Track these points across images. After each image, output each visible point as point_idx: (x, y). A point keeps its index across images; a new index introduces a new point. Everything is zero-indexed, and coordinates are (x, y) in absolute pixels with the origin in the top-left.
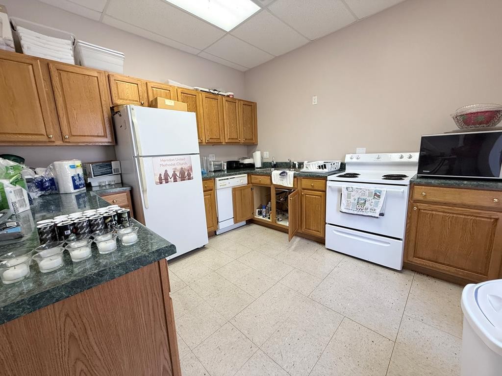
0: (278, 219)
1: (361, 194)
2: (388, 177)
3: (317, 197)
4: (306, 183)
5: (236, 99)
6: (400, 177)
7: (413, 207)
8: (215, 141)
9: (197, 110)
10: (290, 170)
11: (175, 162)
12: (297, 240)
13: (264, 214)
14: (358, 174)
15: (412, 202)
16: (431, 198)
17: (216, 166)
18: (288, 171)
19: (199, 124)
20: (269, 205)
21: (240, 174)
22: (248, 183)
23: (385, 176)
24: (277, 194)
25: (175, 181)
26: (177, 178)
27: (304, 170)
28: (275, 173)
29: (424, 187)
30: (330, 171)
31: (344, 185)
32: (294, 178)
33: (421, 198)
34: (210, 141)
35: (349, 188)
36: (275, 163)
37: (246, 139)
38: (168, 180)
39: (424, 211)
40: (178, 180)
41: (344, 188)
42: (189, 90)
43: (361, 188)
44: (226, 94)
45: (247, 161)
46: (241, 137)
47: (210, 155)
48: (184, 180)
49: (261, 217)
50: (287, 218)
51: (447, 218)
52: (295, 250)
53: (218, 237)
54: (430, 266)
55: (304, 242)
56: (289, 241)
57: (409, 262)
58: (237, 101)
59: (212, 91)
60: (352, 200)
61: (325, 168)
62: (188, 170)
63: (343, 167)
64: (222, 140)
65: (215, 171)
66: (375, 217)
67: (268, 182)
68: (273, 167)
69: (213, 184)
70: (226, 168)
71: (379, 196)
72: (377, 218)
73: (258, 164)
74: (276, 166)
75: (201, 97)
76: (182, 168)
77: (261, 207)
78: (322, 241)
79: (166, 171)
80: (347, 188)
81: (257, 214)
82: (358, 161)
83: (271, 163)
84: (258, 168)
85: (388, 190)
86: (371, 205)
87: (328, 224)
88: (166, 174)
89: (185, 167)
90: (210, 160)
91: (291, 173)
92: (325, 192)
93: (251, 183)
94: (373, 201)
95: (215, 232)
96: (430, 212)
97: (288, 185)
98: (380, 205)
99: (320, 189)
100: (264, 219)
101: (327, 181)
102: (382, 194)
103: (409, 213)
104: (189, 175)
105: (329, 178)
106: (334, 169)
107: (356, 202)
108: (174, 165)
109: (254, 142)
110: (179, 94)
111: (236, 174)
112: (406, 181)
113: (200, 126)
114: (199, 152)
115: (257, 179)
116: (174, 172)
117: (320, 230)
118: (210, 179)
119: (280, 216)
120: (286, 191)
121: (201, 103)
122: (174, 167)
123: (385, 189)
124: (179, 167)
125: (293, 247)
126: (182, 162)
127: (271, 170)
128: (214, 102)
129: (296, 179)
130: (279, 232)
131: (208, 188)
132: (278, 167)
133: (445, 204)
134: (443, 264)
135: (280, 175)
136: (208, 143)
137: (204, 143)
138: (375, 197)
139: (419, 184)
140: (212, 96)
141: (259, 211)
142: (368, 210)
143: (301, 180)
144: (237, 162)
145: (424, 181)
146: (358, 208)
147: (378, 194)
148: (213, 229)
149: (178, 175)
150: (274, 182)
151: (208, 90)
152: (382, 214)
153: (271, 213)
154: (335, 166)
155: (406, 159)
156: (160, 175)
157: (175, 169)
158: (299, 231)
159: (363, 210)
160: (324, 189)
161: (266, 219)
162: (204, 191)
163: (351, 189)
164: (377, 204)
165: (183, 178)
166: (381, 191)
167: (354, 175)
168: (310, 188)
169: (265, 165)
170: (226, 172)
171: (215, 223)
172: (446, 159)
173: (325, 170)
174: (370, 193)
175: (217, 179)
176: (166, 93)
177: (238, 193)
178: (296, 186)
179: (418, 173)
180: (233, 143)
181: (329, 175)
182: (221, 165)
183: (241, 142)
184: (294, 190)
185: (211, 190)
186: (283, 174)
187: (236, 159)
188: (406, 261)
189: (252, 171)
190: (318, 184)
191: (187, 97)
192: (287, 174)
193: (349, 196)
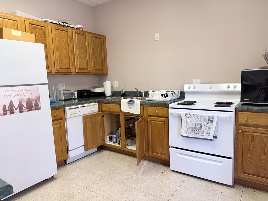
0: (128, 144)
1: (197, 119)
2: (219, 104)
3: (161, 123)
4: (151, 110)
5: (85, 32)
6: (228, 104)
7: (239, 130)
8: (65, 71)
9: (46, 41)
10: (137, 99)
11: (22, 92)
12: (145, 163)
13: (114, 140)
14: (195, 102)
15: (238, 125)
16: (251, 122)
17: (67, 95)
18: (134, 100)
19: (49, 54)
20: (119, 131)
21: (91, 102)
22: (99, 111)
23: (216, 103)
24: (126, 121)
25: (21, 111)
26: (24, 108)
27: (149, 98)
28: (124, 102)
29: (245, 113)
30: (171, 99)
31: (183, 112)
32: (140, 106)
33: (244, 122)
34: (60, 70)
35: (187, 114)
36: (124, 92)
37: (96, 70)
38: (13, 111)
39: (247, 133)
40: (24, 111)
41: (183, 114)
42: (38, 21)
43: (197, 114)
44: (76, 27)
45: (98, 90)
46: (91, 68)
47: (60, 84)
48: (31, 110)
49: (111, 143)
50: (135, 143)
51: (264, 138)
52: (143, 174)
53: (68, 166)
54: (254, 180)
55: (152, 165)
56: (138, 165)
57: (238, 177)
58: (87, 34)
59: (62, 24)
60: (190, 125)
61: (167, 96)
62: (36, 101)
63: (182, 95)
64: (72, 70)
65: (65, 100)
66: (210, 140)
67: (118, 110)
68: (122, 96)
69: (63, 113)
70: (76, 97)
71: (212, 121)
72: (212, 140)
73: (108, 93)
74: (125, 95)
75: (50, 28)
76: (29, 99)
77: (111, 133)
78: (166, 163)
79: (11, 102)
80: (186, 115)
81: (107, 140)
82: (195, 90)
83: (120, 92)
84: (108, 96)
85: (219, 115)
86: (206, 129)
87: (172, 147)
88: (11, 105)
89: (33, 97)
90: (60, 89)
91: (137, 102)
92: (167, 118)
93: (102, 111)
94: (208, 125)
95: (65, 161)
96: (252, 133)
97: (135, 112)
98: (213, 129)
99: (163, 115)
100: (115, 144)
101: (168, 108)
102: (214, 119)
103: (236, 135)
104: (37, 105)
105: (171, 105)
106: (175, 98)
107: (194, 126)
108: (20, 95)
109: (104, 72)
110: (27, 25)
111: (86, 103)
112: (232, 108)
113: (49, 56)
114: (47, 83)
115: (107, 107)
116: (20, 102)
117: (165, 153)
118: (59, 108)
119: (129, 141)
120: (135, 118)
121: (50, 34)
122: (20, 97)
123: (217, 115)
124: (25, 98)
125: (141, 171)
126: (28, 92)
127: (120, 98)
128: (63, 33)
129: (142, 107)
130: (129, 157)
131: (57, 118)
132: (127, 95)
133: (262, 126)
134: (264, 177)
135: (128, 103)
136: (58, 73)
137: (53, 73)
138: (209, 122)
139: (242, 111)
140: (62, 28)
141: (109, 137)
142: (204, 134)
143: (147, 108)
144: (88, 91)
145: (245, 107)
146: (196, 132)
147: (211, 119)
148: (62, 158)
149: (25, 105)
150: (123, 110)
151: (57, 22)
152: (215, 137)
153: (121, 139)
154: (175, 95)
155: (232, 89)
156: (5, 106)
157: (22, 99)
158: (147, 154)
159: (200, 134)
160: (166, 115)
161: (117, 145)
162: (53, 121)
163: (189, 116)
164: (210, 128)
165: (30, 109)
166: (213, 117)
167: (191, 103)
168: (155, 114)
169: (115, 94)
170: (77, 101)
171: (65, 152)
172: (263, 88)
173: (167, 99)
174: (205, 119)
175: (67, 108)
176: (13, 23)
177: (88, 121)
178: (142, 113)
179: (241, 101)
180: (83, 73)
181: (170, 103)
182: (71, 94)
183: (91, 72)
184: (141, 117)
185: (61, 119)
186: (130, 102)
187: (86, 88)
188: (237, 177)
189: (102, 100)
190: (161, 111)
191: (36, 28)
192: (134, 102)
193: (187, 122)
